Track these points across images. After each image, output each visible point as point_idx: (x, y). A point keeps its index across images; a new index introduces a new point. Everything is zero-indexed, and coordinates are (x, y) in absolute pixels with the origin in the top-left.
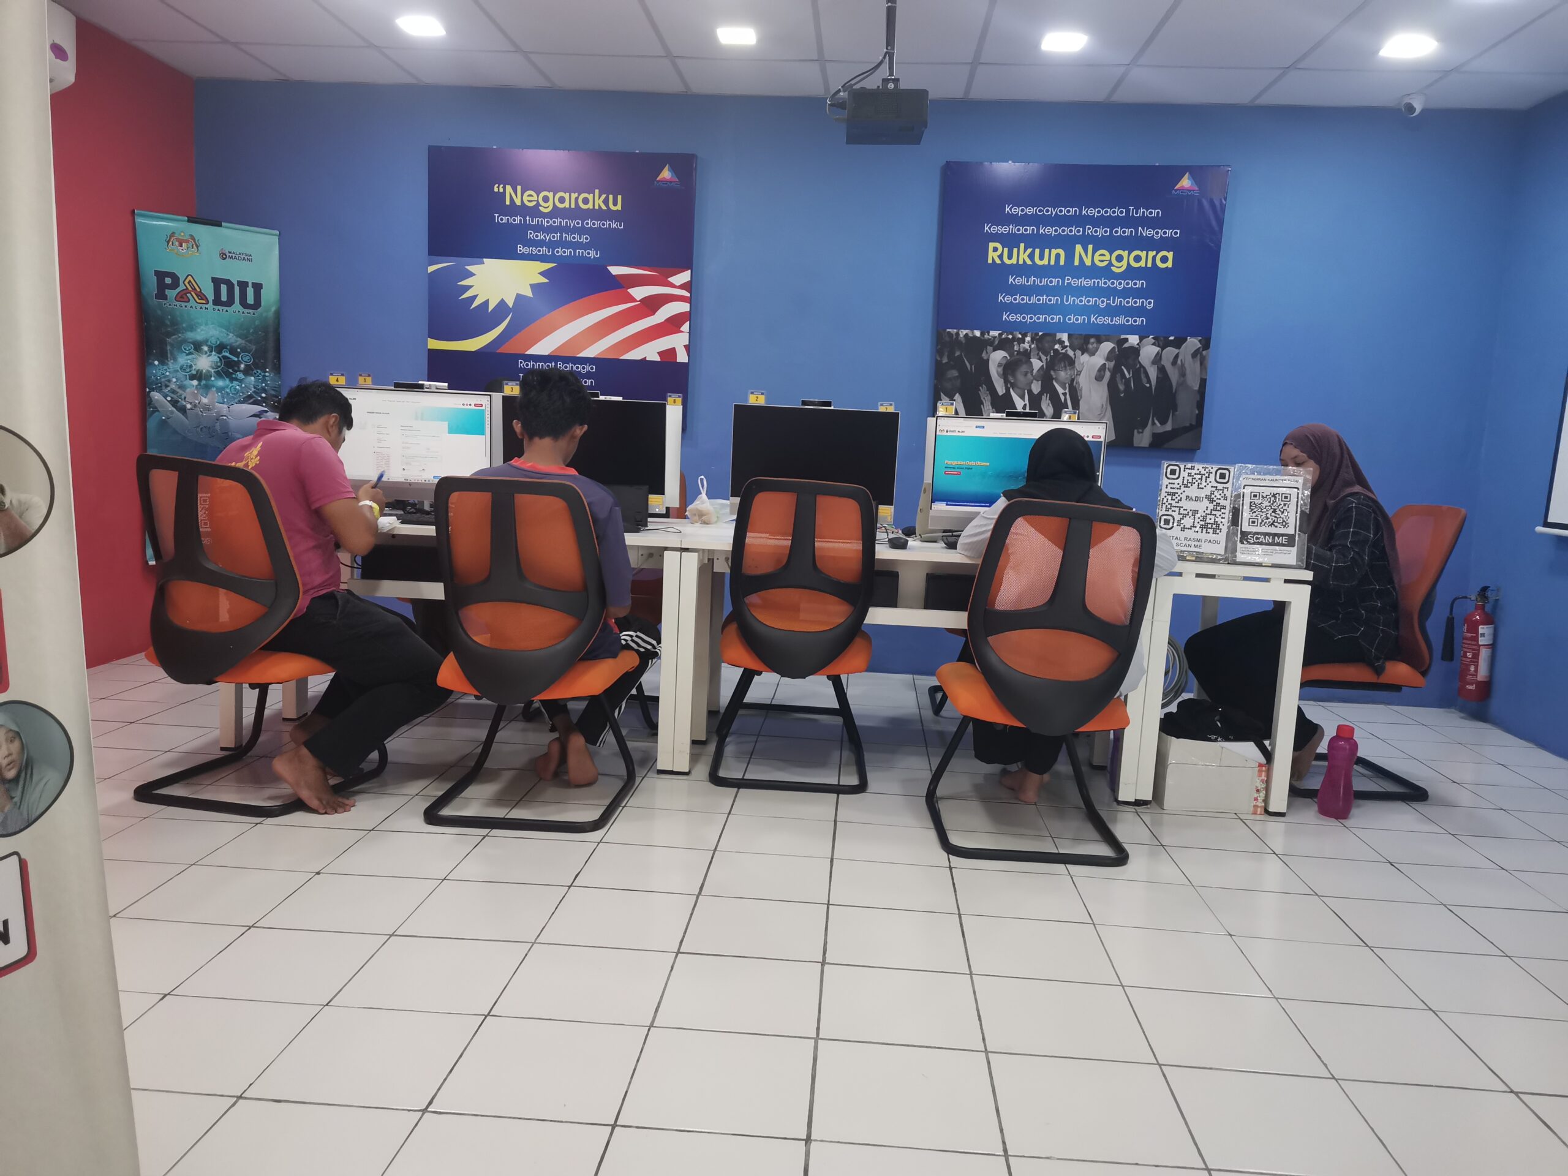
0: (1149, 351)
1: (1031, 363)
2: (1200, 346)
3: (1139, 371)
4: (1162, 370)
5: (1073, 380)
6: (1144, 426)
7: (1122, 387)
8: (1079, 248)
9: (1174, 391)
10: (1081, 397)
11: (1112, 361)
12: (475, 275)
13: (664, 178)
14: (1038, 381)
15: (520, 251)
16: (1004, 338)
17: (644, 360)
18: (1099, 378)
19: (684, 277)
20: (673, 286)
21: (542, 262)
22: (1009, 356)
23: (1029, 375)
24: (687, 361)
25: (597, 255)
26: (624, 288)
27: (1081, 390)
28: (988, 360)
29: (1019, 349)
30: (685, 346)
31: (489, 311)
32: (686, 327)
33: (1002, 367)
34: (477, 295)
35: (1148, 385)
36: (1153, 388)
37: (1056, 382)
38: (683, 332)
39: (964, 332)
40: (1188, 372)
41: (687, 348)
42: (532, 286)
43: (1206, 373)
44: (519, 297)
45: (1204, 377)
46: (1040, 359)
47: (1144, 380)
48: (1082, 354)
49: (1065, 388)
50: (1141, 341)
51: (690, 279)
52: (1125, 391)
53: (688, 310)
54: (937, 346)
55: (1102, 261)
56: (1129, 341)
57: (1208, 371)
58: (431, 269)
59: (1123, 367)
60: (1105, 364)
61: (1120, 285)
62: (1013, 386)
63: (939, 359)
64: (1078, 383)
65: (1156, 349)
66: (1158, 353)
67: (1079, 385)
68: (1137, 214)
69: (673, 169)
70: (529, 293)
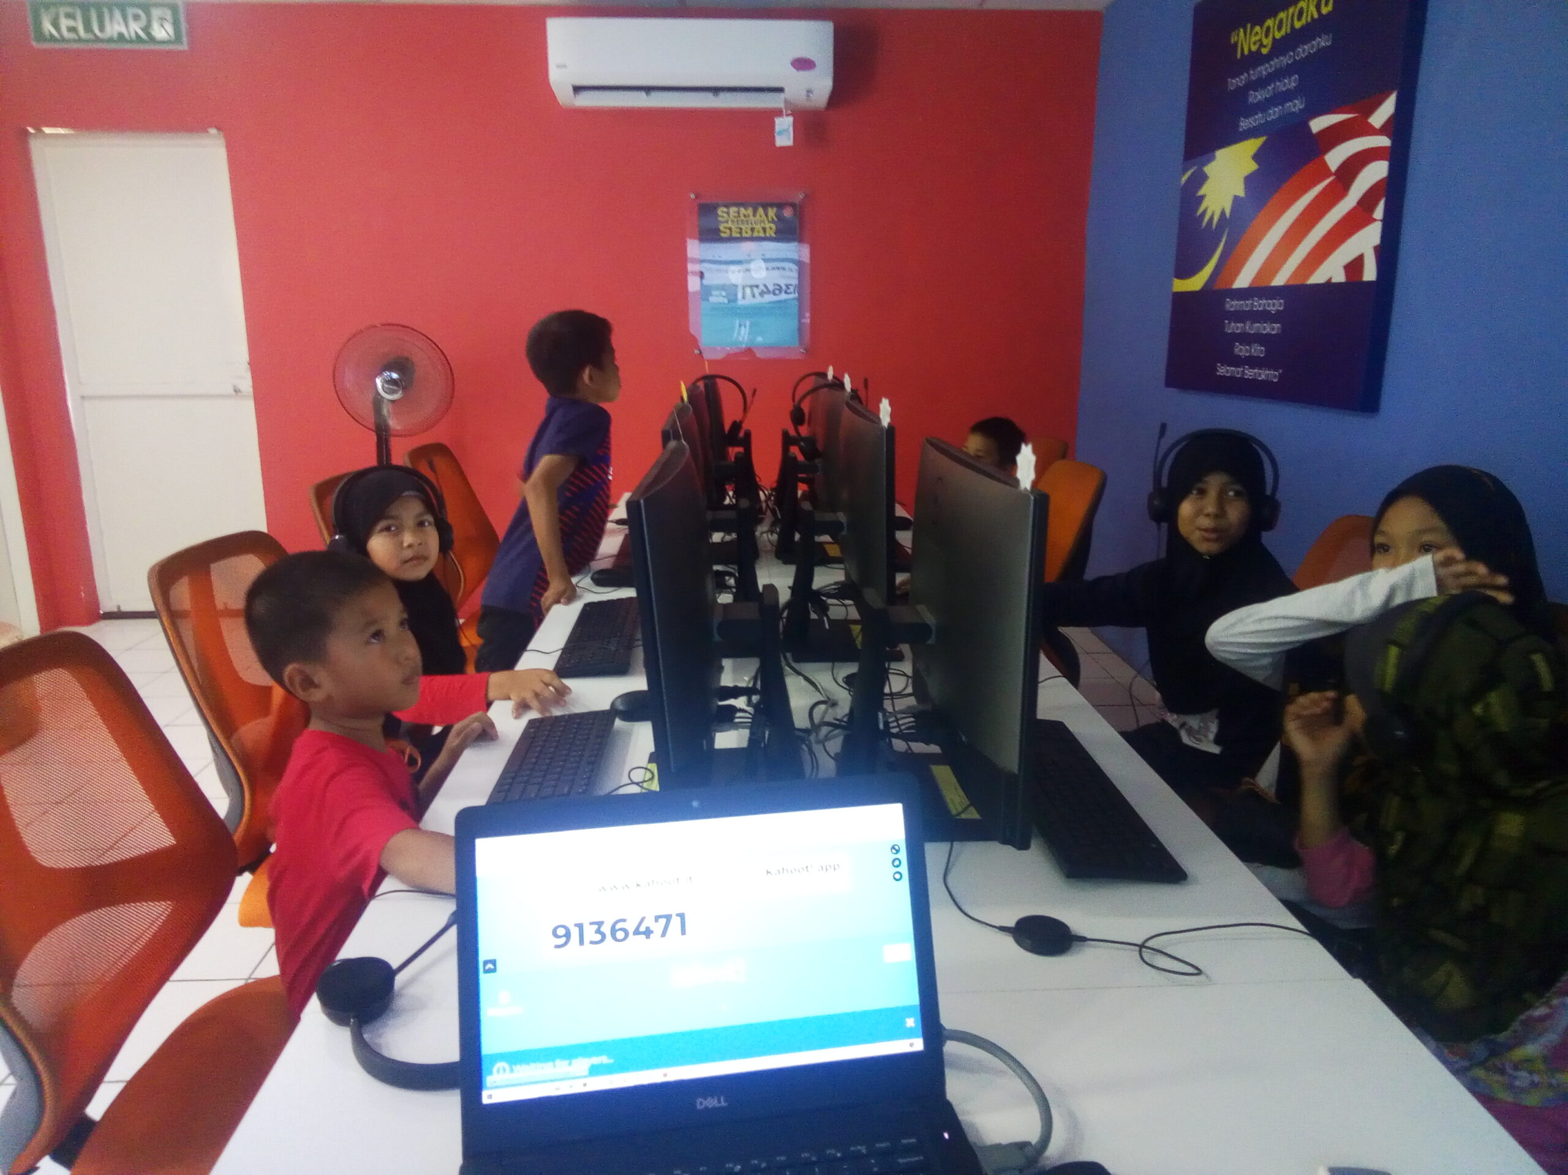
12: (1209, 177)
15: (1243, 126)
17: (1329, 284)
19: (1386, 110)
20: (1371, 131)
21: (1256, 137)
24: (1375, 279)
25: (1303, 103)
26: (1321, 153)
30: (1375, 249)
31: (1214, 227)
32: (1380, 210)
34: (1206, 208)
38: (1375, 220)
42: (1246, 180)
44: (1236, 199)
51: (1394, 111)
58: (1183, 180)
70: (1241, 193)
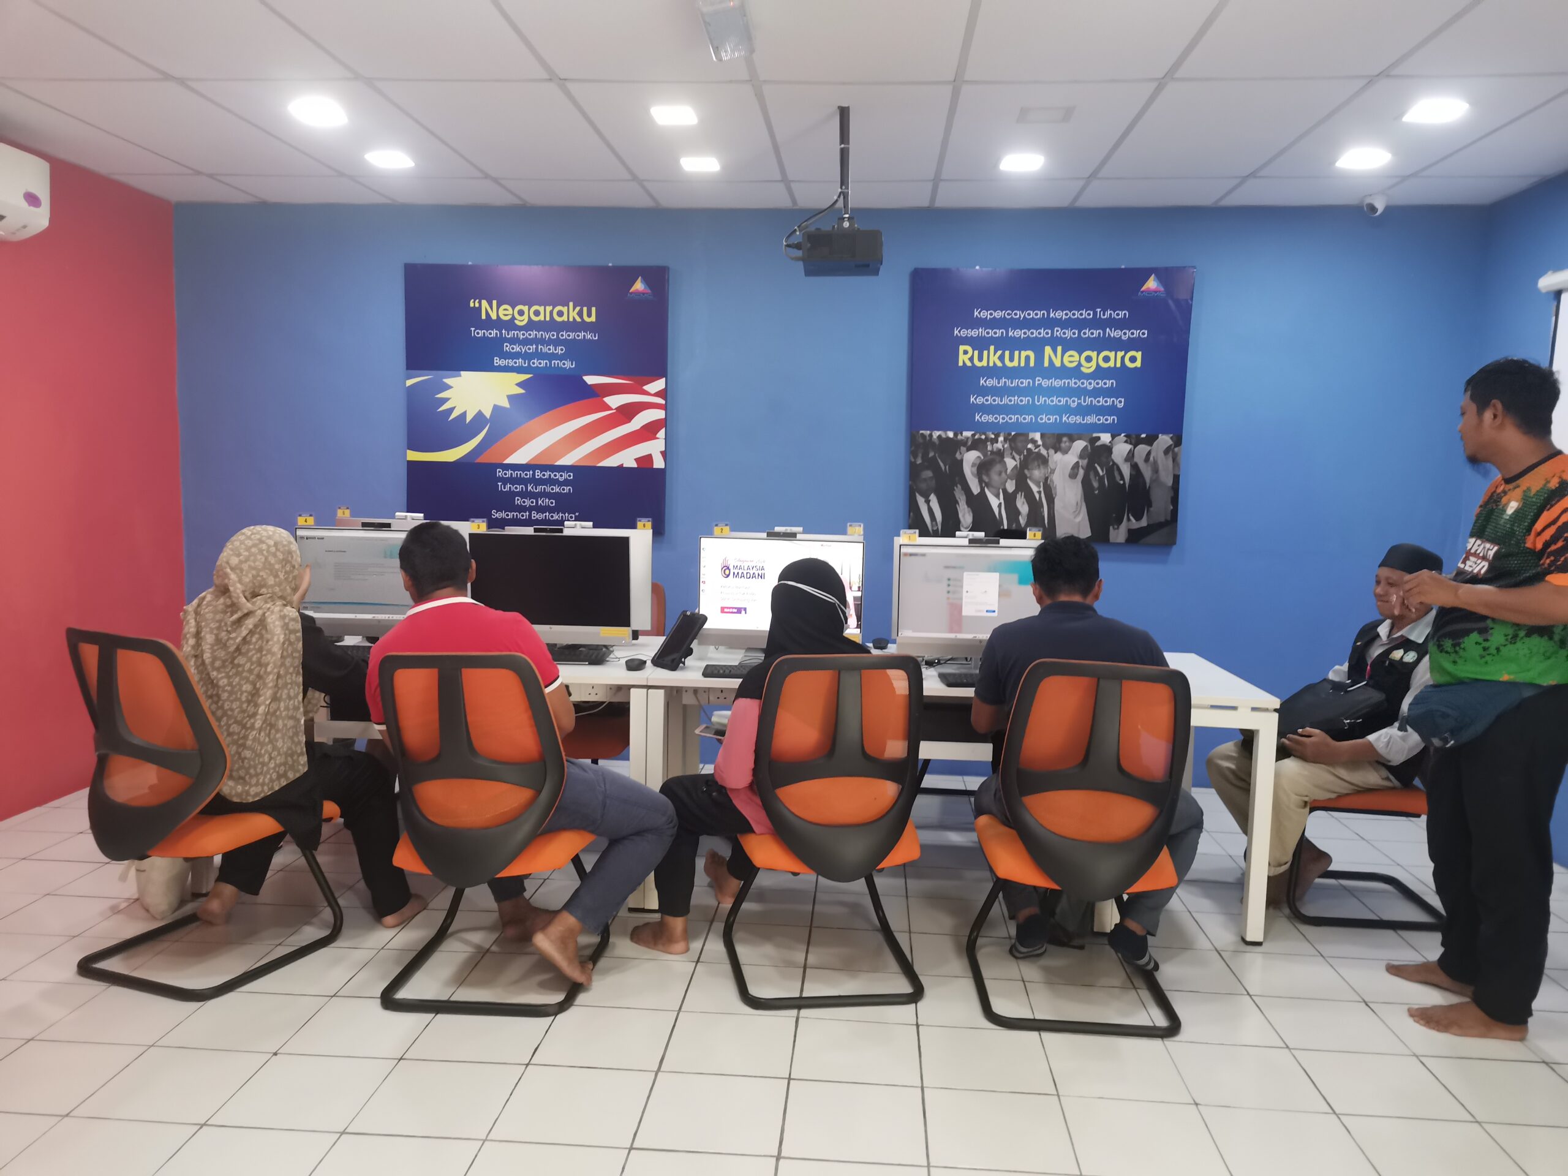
0: (1121, 449)
1: (1005, 463)
2: (1171, 442)
3: (1113, 469)
4: (1135, 467)
5: (1046, 479)
6: (1120, 522)
7: (1096, 484)
8: (1048, 350)
9: (1148, 487)
10: (1056, 495)
11: (1085, 459)
12: (452, 387)
13: (637, 290)
14: (1012, 480)
15: (497, 363)
16: (977, 439)
17: (621, 467)
18: (1073, 475)
19: (659, 385)
20: (648, 393)
21: (518, 373)
22: (983, 455)
23: (1003, 475)
24: (663, 467)
25: (572, 365)
26: (599, 396)
27: (1055, 488)
28: (962, 461)
29: (993, 449)
30: (661, 452)
31: (467, 422)
32: (661, 434)
33: (976, 468)
34: (455, 407)
35: (1122, 482)
36: (1127, 485)
37: (1031, 479)
38: (658, 438)
39: (936, 434)
40: (1161, 468)
41: (664, 454)
42: (510, 397)
43: (1179, 468)
44: (496, 409)
45: (1177, 473)
46: (1014, 458)
47: (1118, 478)
48: (1056, 453)
49: (1039, 487)
50: (1113, 439)
51: (664, 387)
52: (1099, 488)
53: (664, 417)
54: (911, 447)
55: (1071, 362)
56: (1102, 439)
57: (1181, 467)
58: (409, 383)
59: (1096, 465)
60: (1078, 462)
61: (1089, 385)
62: (987, 485)
63: (913, 460)
64: (1052, 481)
65: (1128, 447)
66: (1131, 449)
67: (1053, 483)
68: (1104, 315)
69: (646, 281)
70: (506, 404)
